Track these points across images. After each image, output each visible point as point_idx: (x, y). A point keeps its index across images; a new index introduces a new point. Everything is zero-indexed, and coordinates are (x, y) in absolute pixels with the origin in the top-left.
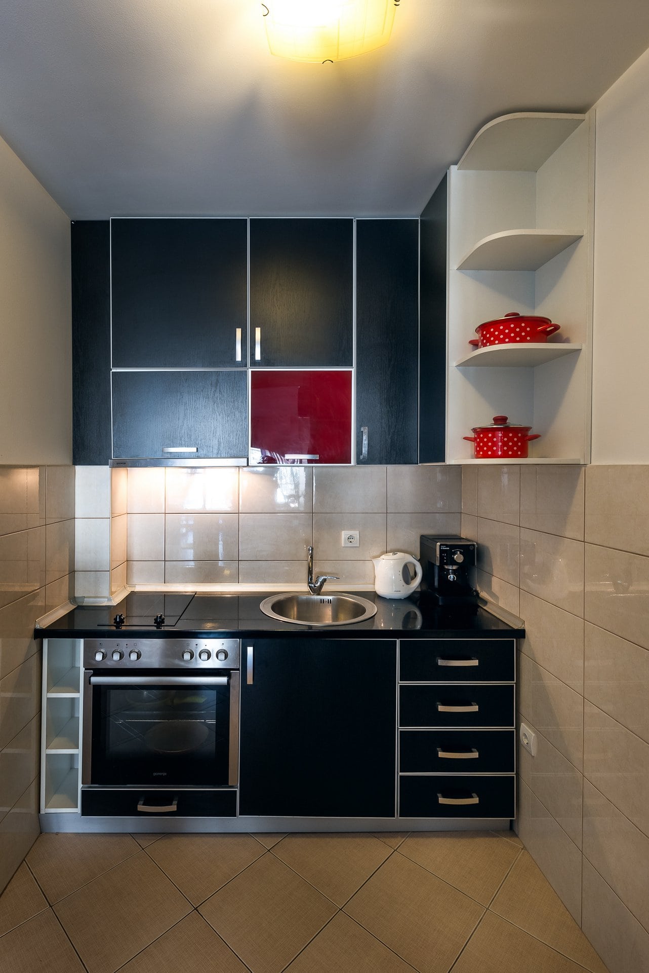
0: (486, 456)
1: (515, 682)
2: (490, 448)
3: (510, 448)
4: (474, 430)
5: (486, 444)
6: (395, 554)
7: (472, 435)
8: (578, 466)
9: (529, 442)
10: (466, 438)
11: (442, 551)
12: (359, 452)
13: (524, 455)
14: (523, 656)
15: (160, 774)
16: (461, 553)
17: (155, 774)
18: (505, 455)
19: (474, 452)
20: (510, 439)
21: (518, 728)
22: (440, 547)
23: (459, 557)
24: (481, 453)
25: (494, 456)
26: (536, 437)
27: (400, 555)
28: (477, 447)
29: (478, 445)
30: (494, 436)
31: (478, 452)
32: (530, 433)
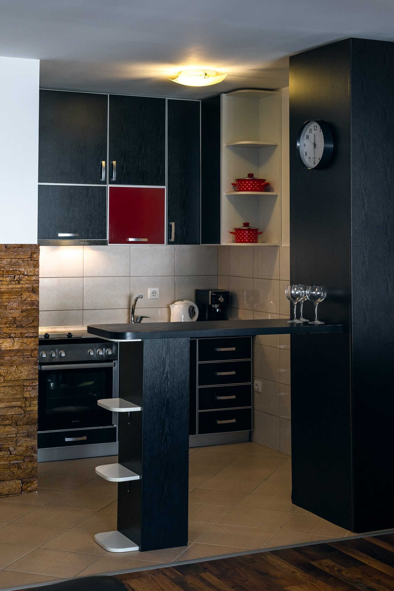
0: (241, 242)
1: (252, 359)
2: (243, 238)
3: (251, 238)
4: (235, 229)
5: (241, 236)
6: (183, 301)
7: (234, 231)
8: (277, 246)
9: (258, 235)
10: (231, 233)
11: (212, 296)
12: (169, 236)
13: (256, 242)
14: (255, 345)
15: (76, 421)
16: (222, 297)
17: (73, 422)
18: (249, 242)
19: (235, 239)
20: (251, 234)
21: (253, 383)
22: (211, 294)
23: (221, 299)
24: (239, 240)
25: (244, 242)
26: (261, 233)
27: (185, 301)
28: (236, 238)
29: (237, 236)
30: (244, 233)
31: (237, 240)
32: (259, 231)
